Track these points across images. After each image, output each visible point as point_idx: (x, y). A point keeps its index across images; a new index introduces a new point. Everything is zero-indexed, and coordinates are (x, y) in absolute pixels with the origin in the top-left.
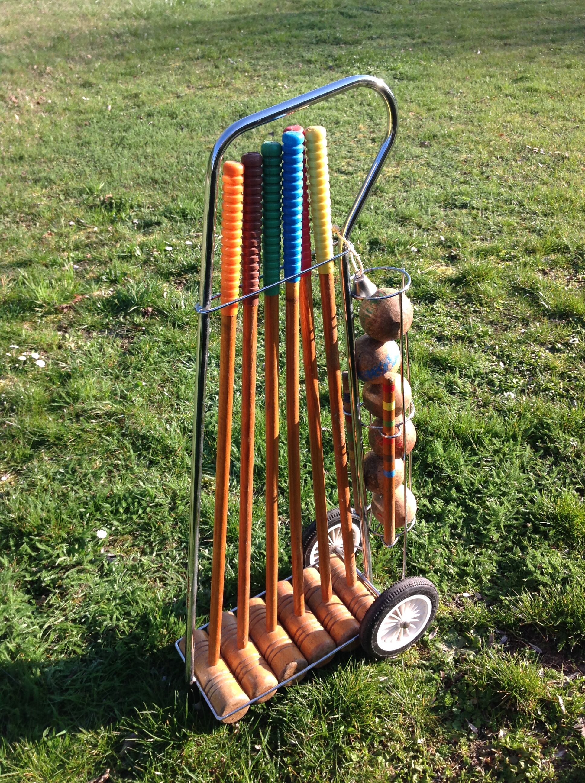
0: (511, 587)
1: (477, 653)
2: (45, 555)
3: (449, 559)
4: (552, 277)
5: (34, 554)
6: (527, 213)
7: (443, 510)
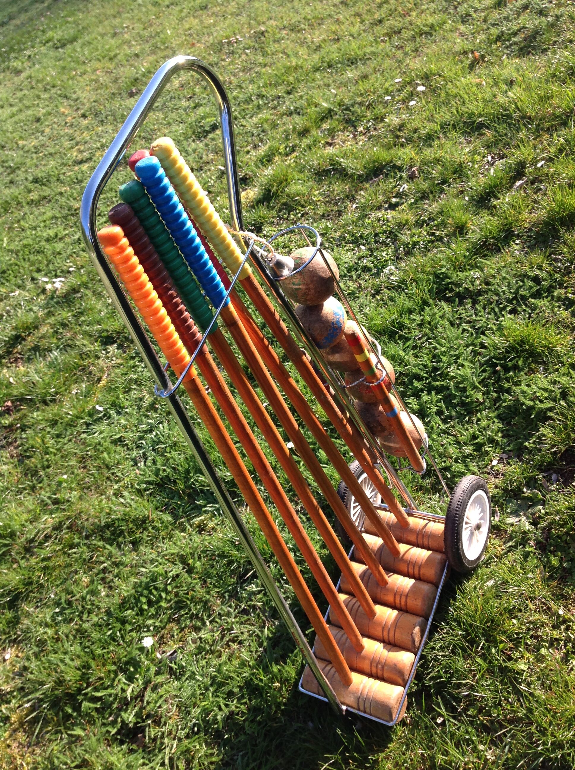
0: (524, 430)
1: (543, 505)
2: (111, 699)
3: (458, 443)
4: (339, 144)
5: (98, 705)
6: (272, 101)
7: (420, 405)
